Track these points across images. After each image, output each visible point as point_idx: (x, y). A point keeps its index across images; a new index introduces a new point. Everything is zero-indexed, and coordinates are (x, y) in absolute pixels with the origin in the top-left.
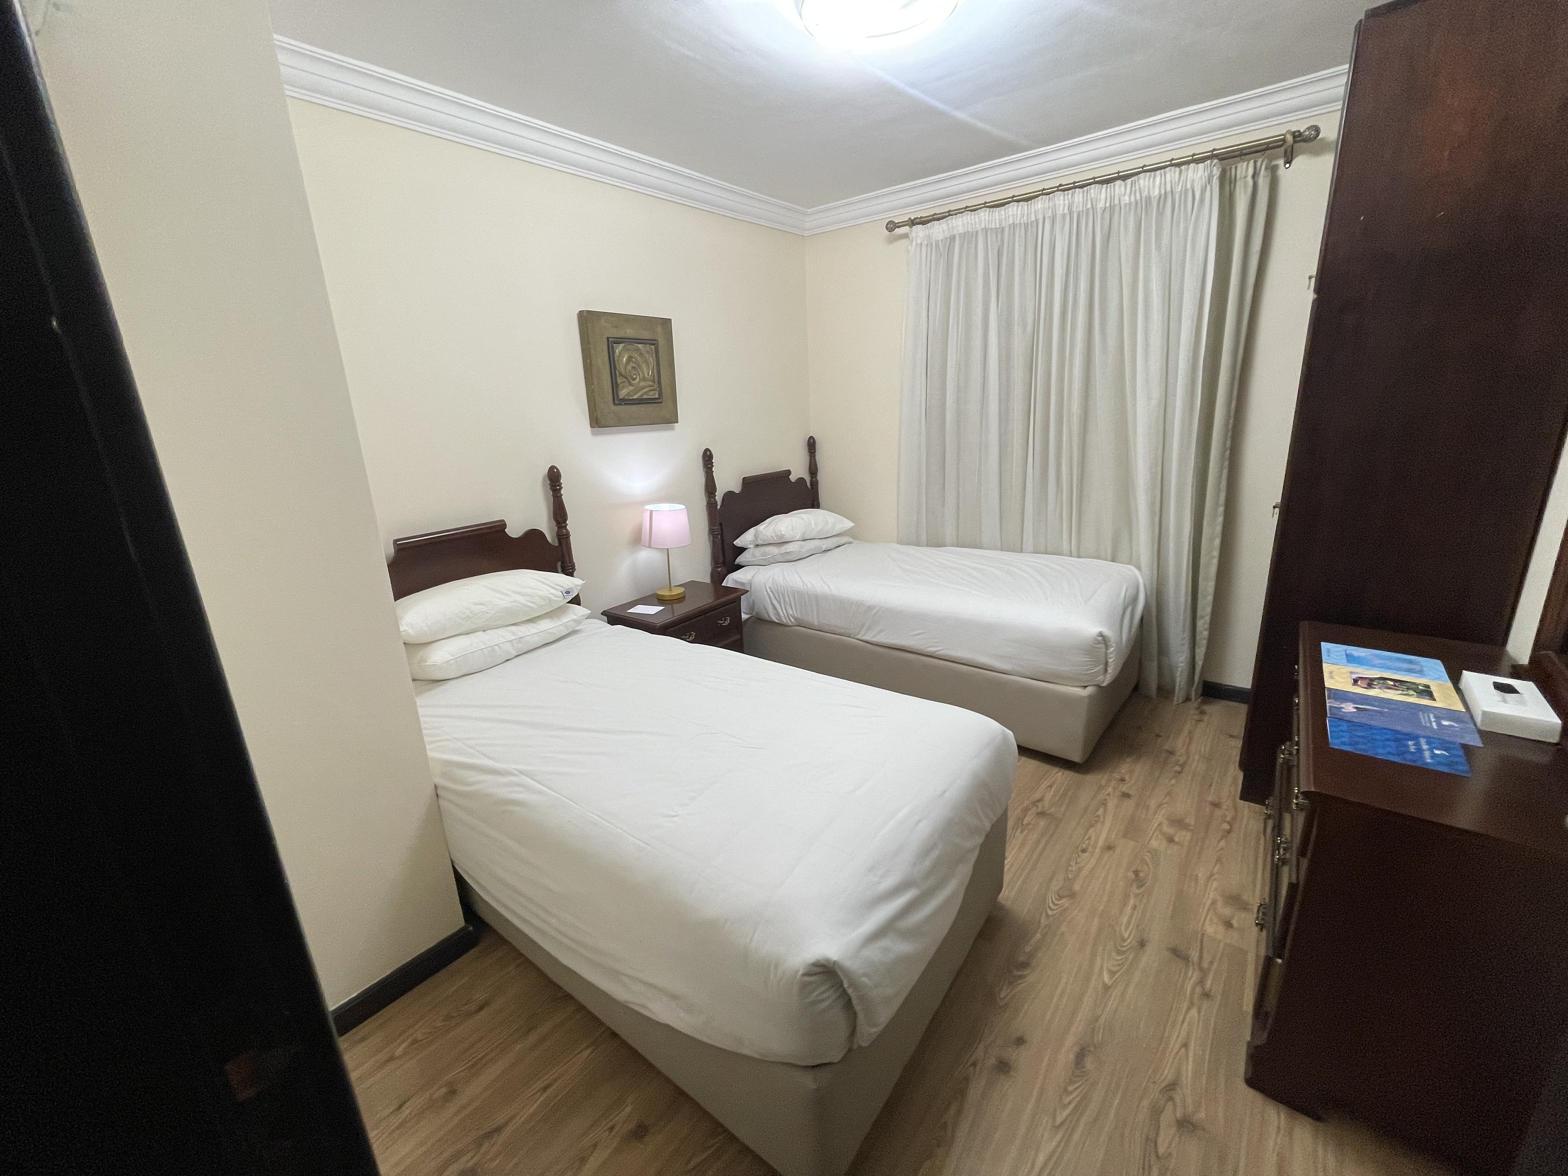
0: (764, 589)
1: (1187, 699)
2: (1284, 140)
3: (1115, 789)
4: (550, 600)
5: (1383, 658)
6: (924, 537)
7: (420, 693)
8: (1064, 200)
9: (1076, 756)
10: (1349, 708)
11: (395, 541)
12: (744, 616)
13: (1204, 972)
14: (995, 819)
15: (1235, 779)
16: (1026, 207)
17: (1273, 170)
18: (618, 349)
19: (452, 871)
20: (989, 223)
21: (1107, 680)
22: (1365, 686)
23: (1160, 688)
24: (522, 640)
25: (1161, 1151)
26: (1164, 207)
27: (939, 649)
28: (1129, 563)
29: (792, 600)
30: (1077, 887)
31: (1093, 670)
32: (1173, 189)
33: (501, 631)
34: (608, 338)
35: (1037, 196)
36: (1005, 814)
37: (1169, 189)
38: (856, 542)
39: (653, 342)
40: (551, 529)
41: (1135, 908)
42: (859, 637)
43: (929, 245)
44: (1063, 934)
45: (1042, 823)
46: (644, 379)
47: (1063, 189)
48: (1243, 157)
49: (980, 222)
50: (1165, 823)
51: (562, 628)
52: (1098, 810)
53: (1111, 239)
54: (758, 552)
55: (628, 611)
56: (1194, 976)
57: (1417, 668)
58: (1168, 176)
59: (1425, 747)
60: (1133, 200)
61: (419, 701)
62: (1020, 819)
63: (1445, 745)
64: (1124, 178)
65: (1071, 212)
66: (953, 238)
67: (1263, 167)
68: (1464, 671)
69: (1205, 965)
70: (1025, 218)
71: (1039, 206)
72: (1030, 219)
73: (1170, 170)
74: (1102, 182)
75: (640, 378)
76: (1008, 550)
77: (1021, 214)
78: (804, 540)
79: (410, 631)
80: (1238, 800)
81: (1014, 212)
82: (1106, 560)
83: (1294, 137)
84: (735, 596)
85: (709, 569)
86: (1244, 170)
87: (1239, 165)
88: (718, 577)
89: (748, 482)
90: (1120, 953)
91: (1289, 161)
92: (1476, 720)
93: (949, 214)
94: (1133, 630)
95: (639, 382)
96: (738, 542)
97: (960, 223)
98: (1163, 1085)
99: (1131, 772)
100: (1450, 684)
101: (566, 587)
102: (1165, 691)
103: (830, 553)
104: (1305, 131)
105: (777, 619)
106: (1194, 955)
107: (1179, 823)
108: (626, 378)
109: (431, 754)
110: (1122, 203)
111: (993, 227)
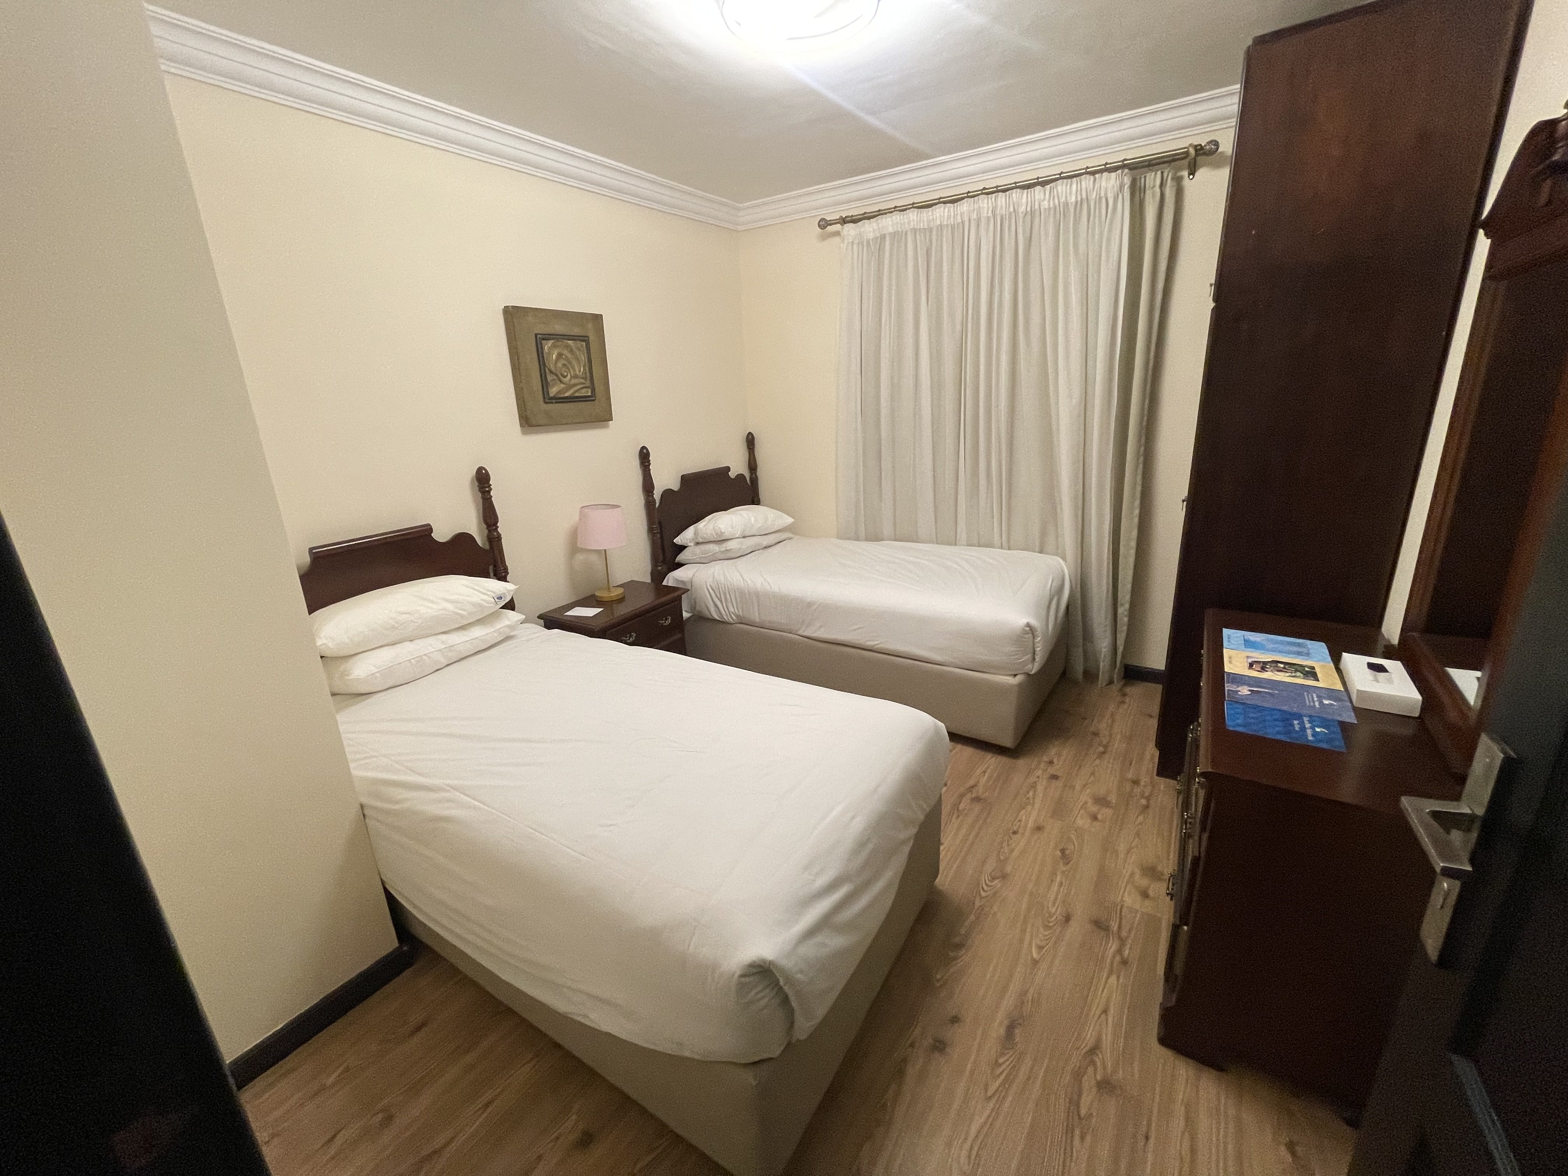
0: (705, 586)
1: (1111, 682)
2: (1187, 153)
3: (1045, 771)
4: (480, 605)
5: (1277, 642)
6: (862, 534)
7: (339, 710)
8: (988, 203)
9: (1007, 741)
10: (1244, 691)
11: (311, 549)
12: (686, 615)
13: (1122, 941)
14: (928, 810)
15: (1153, 756)
16: (952, 209)
17: (1178, 180)
18: (547, 346)
19: (382, 890)
20: (917, 223)
21: (1034, 668)
22: (1260, 670)
23: (1086, 673)
24: (452, 648)
25: (1083, 1112)
26: (1080, 213)
27: (877, 642)
28: (1057, 555)
29: (733, 598)
30: (1008, 869)
31: (1020, 659)
32: (1089, 197)
33: (431, 640)
34: (536, 335)
35: (963, 198)
36: (939, 803)
37: (1084, 196)
38: (797, 537)
39: (585, 339)
40: (480, 531)
41: (1061, 884)
42: (800, 632)
43: (860, 243)
44: (995, 913)
45: (977, 808)
46: (576, 377)
47: (986, 192)
48: (1151, 168)
49: (909, 223)
50: (1090, 802)
51: (496, 635)
52: (1028, 792)
53: (1033, 243)
54: (698, 550)
55: (566, 614)
56: (1113, 946)
57: (1305, 650)
58: (1083, 183)
59: (1308, 725)
60: (1052, 205)
61: (341, 718)
62: (956, 806)
63: (1325, 722)
64: (1043, 184)
65: (994, 216)
66: (883, 237)
67: (1170, 177)
68: (1343, 653)
69: (1124, 934)
70: (952, 219)
71: (965, 209)
72: (957, 221)
73: (1085, 178)
74: (1024, 187)
75: (571, 375)
76: (942, 543)
77: (948, 215)
78: (744, 537)
79: (330, 644)
80: (1156, 777)
81: (941, 213)
82: (1035, 552)
83: (1196, 150)
84: (676, 595)
85: (649, 568)
86: (1152, 179)
87: (1148, 175)
88: (658, 576)
89: (687, 480)
90: (1047, 927)
91: (1192, 173)
92: (1352, 697)
93: (880, 213)
94: (1059, 620)
95: (570, 380)
96: (678, 540)
97: (890, 223)
98: (1087, 1048)
99: (1059, 755)
100: (1332, 665)
101: (499, 593)
102: (1090, 676)
103: (770, 550)
104: (1205, 146)
105: (719, 617)
106: (1114, 926)
107: (1101, 801)
108: (556, 375)
109: (354, 772)
110: (1042, 208)
111: (922, 227)
